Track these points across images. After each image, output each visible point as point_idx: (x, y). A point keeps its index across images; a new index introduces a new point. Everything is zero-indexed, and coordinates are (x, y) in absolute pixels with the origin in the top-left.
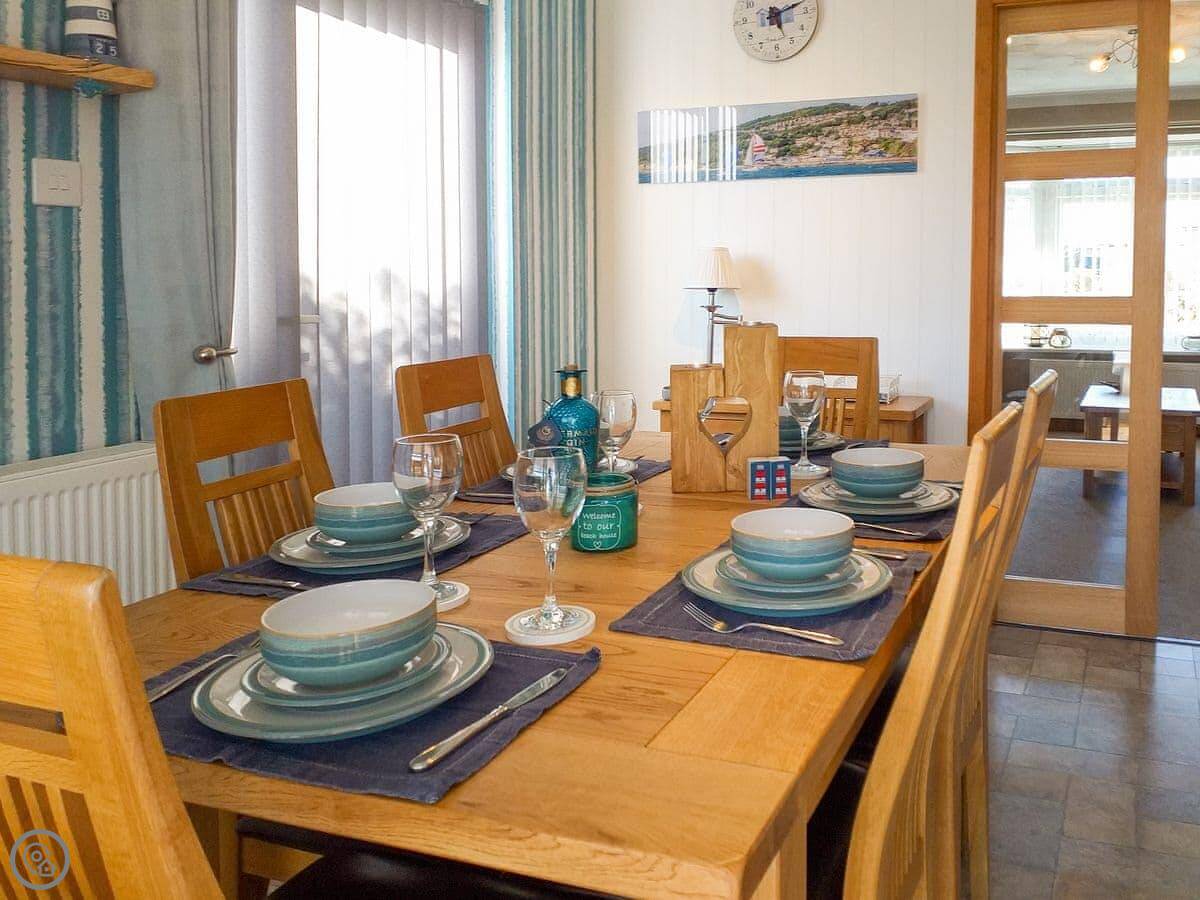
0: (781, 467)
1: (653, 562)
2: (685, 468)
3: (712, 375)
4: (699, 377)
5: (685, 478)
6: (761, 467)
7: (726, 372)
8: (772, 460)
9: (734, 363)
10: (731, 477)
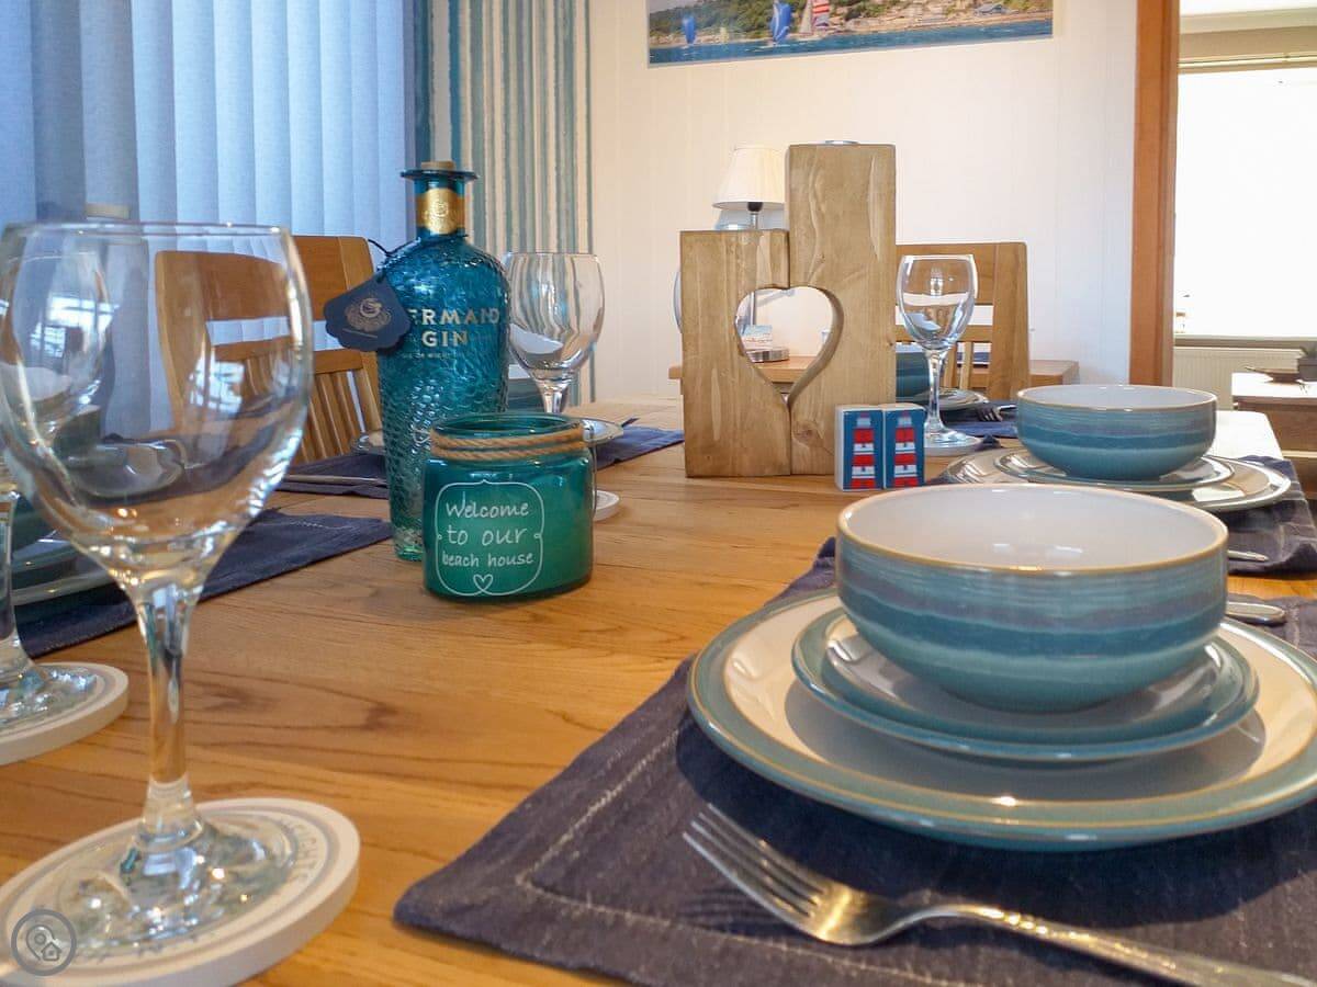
0: (905, 422)
1: (620, 630)
2: (709, 429)
3: (764, 241)
4: (738, 246)
5: (710, 447)
6: (864, 423)
7: (791, 236)
8: (886, 408)
9: (808, 217)
10: (801, 447)
